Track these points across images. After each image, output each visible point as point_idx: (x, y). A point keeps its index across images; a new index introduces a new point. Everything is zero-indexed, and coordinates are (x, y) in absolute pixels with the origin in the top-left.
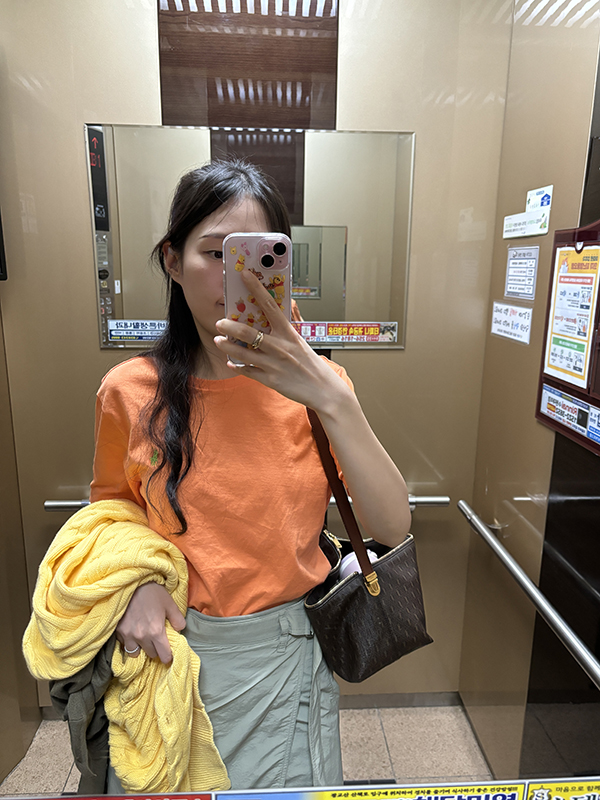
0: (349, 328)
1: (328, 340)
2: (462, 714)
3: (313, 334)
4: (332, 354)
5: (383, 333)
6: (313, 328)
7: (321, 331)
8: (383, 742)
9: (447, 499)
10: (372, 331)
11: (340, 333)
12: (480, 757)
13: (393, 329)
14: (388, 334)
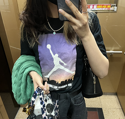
0: (103, 6)
1: (97, 9)
2: (117, 97)
3: (93, 8)
4: (98, 13)
5: (112, 7)
6: (93, 6)
7: (95, 7)
8: (100, 101)
9: (121, 52)
10: (109, 7)
11: (100, 7)
12: (120, 105)
13: (114, 6)
14: (113, 7)
